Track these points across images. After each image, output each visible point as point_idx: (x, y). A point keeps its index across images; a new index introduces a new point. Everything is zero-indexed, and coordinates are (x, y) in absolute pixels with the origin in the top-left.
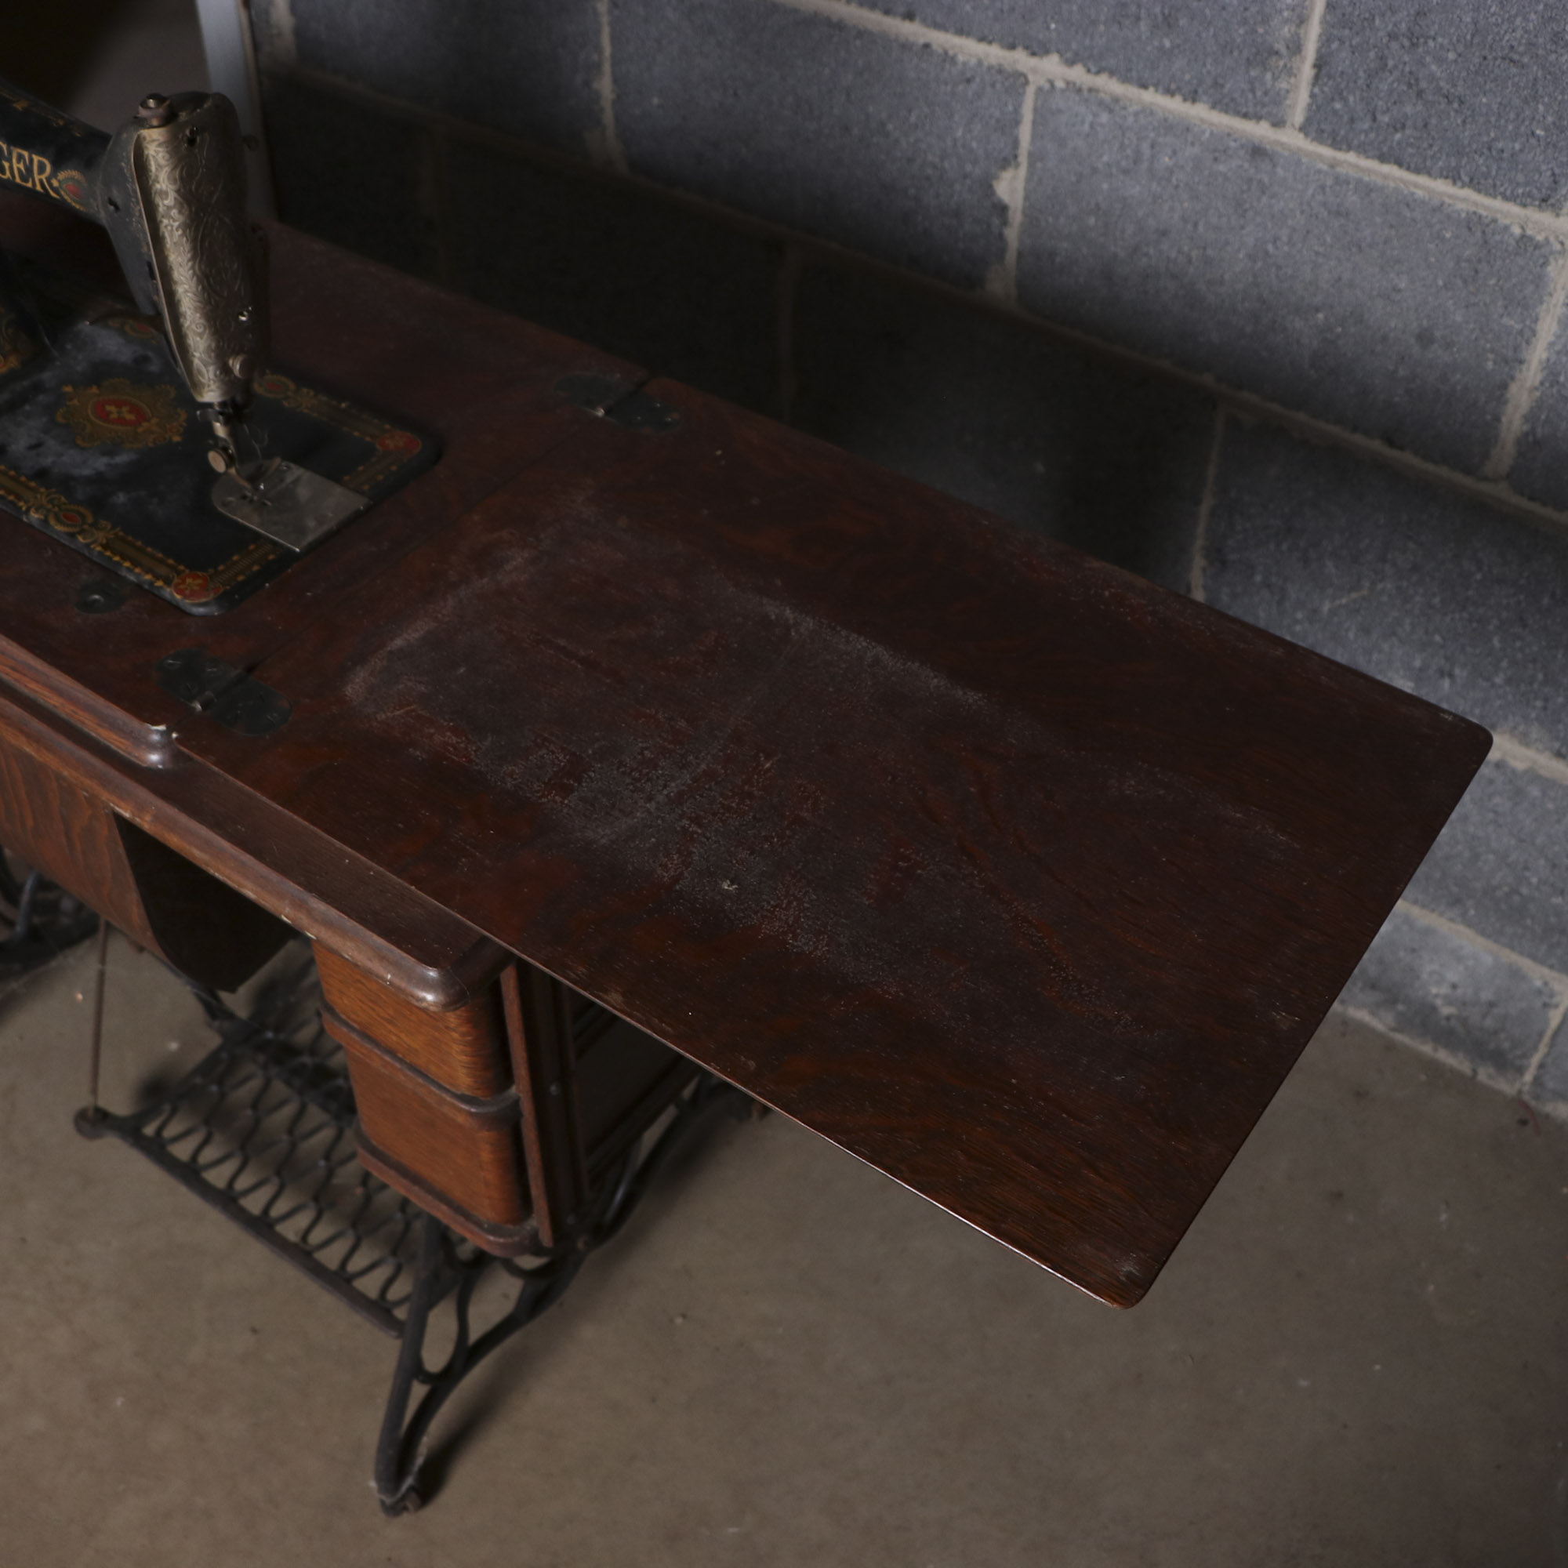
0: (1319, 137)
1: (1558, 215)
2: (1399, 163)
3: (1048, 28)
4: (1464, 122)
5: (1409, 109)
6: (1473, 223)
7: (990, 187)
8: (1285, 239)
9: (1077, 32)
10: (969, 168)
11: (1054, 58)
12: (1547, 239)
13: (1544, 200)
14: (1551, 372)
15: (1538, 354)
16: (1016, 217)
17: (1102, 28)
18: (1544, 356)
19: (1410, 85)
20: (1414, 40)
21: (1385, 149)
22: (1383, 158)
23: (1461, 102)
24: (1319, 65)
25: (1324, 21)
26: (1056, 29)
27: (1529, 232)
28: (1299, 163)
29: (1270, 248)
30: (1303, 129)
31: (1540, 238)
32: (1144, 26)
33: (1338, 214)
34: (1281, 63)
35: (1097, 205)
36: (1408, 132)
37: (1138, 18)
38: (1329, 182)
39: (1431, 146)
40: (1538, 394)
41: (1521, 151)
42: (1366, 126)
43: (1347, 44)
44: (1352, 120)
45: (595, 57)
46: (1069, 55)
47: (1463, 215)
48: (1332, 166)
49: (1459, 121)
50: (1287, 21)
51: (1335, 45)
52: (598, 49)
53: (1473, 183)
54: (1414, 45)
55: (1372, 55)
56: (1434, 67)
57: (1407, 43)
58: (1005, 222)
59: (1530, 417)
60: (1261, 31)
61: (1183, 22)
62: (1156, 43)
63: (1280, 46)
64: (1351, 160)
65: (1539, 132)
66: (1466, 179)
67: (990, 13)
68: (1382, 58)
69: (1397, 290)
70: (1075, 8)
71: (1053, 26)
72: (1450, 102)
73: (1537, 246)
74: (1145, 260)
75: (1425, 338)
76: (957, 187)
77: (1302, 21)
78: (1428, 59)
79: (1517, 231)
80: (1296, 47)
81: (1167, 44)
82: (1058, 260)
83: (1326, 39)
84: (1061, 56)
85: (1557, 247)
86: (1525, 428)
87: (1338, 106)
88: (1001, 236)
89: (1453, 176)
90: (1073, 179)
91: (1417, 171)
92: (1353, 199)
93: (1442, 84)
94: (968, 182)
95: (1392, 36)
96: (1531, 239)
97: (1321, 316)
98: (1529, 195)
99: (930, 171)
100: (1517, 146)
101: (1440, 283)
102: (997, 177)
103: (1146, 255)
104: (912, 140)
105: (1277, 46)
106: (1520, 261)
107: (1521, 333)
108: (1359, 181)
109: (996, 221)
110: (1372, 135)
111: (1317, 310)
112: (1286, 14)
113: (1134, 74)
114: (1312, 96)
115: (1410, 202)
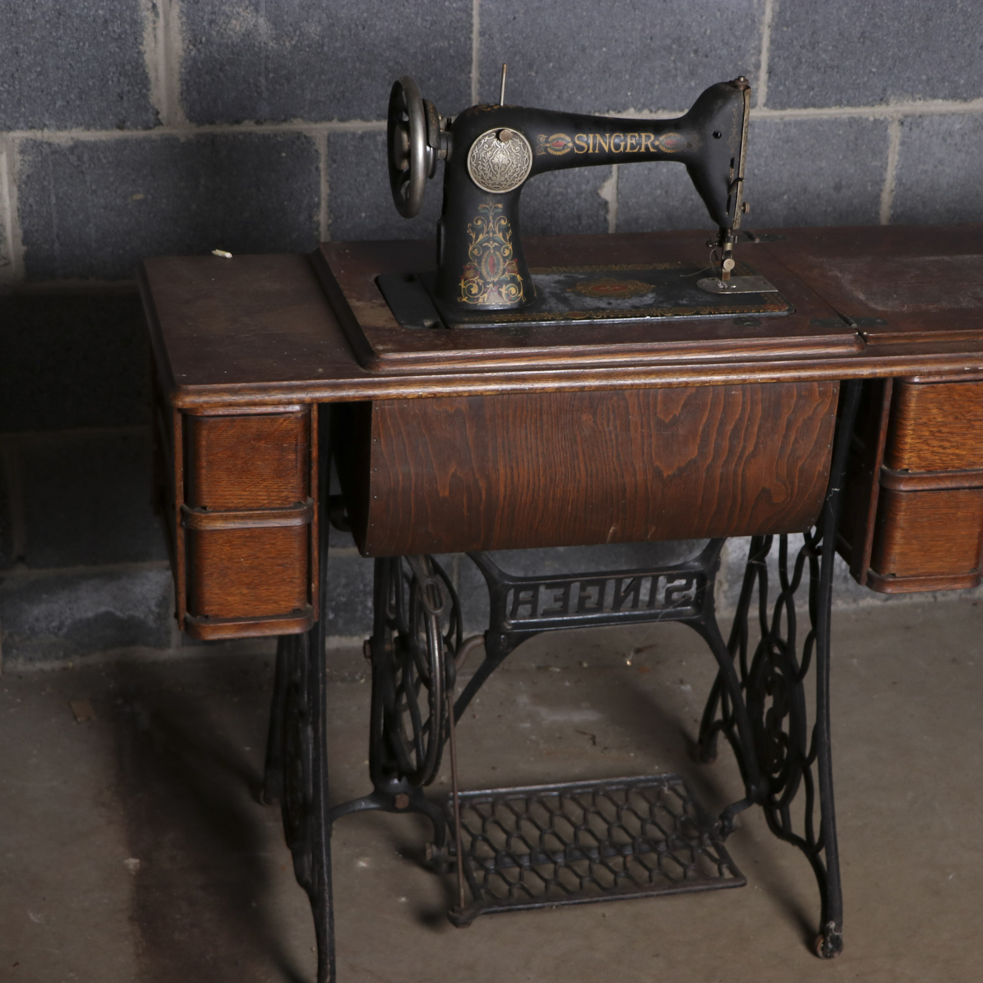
0: (774, 107)
1: (888, 105)
2: (814, 106)
3: (627, 96)
4: (840, 77)
5: (815, 79)
6: (853, 121)
7: (598, 194)
8: (763, 164)
9: (643, 93)
10: (584, 187)
11: (632, 110)
12: (885, 117)
13: (882, 99)
14: (899, 179)
15: (891, 174)
16: (613, 206)
17: (657, 87)
18: (894, 173)
19: (813, 68)
20: (814, 45)
21: (806, 102)
22: (805, 106)
23: (838, 68)
24: (770, 72)
25: (769, 50)
26: (631, 95)
27: (877, 117)
28: (765, 123)
29: (756, 171)
30: (765, 105)
31: (882, 118)
32: (679, 79)
33: (787, 142)
34: (752, 76)
35: (661, 183)
36: (816, 90)
37: (676, 76)
38: (782, 127)
39: (827, 93)
40: (894, 193)
41: (868, 81)
42: (796, 93)
43: (782, 58)
44: (789, 93)
45: (316, 199)
46: (639, 106)
47: (847, 120)
48: (782, 119)
49: (838, 77)
50: (753, 55)
51: (776, 60)
52: (318, 193)
53: (849, 104)
54: (814, 48)
55: (794, 59)
56: (823, 56)
57: (809, 48)
58: (607, 211)
59: (893, 206)
60: (740, 63)
61: (700, 71)
62: (687, 86)
63: (751, 68)
64: (791, 114)
65: (874, 70)
66: (845, 102)
67: (593, 97)
68: (799, 59)
69: (821, 168)
70: (641, 81)
71: (629, 94)
72: (833, 70)
73: (882, 122)
74: (690, 203)
75: (838, 188)
76: (577, 201)
77: (760, 52)
78: (820, 53)
79: (872, 119)
80: (758, 66)
81: (693, 84)
82: (640, 221)
83: (772, 58)
84: (635, 108)
85: (890, 119)
86: (892, 212)
87: (781, 88)
88: (606, 220)
89: (839, 103)
90: (646, 172)
91: (822, 106)
92: (794, 131)
93: (828, 62)
94: (583, 196)
95: (803, 47)
96: (879, 120)
97: (785, 197)
98: (874, 100)
99: (559, 198)
100: (866, 79)
101: (841, 157)
102: (601, 187)
103: (691, 200)
104: (547, 183)
105: (749, 69)
106: (875, 132)
107: (881, 167)
108: (796, 122)
109: (602, 213)
110: (799, 97)
111: (784, 194)
112: (752, 52)
113: (677, 105)
114: (769, 87)
115: (821, 123)
